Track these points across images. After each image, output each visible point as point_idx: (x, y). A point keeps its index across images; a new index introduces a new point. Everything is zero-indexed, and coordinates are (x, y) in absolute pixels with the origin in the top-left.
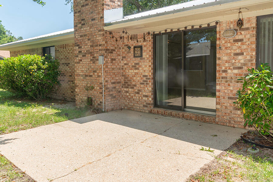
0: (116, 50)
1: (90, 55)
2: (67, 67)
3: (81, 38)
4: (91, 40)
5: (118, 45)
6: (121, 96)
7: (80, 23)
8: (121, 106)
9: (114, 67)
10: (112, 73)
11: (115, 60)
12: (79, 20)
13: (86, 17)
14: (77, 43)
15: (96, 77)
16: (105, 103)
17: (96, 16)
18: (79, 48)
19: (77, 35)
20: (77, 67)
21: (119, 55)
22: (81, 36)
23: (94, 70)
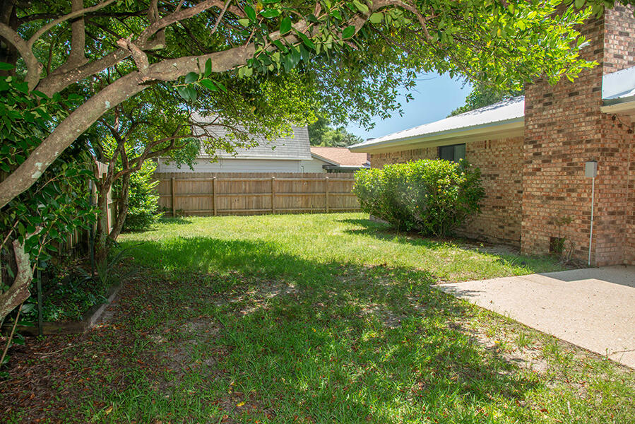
0: (621, 150)
1: (560, 160)
2: (492, 181)
3: (541, 129)
4: (567, 131)
5: (624, 141)
6: (623, 240)
7: (540, 102)
8: (622, 259)
9: (615, 182)
10: (611, 194)
11: (616, 168)
12: (537, 97)
13: (556, 90)
14: (531, 137)
15: (575, 200)
16: (593, 251)
17: (580, 88)
18: (535, 147)
19: (532, 123)
20: (529, 182)
21: (626, 160)
22: (540, 126)
23: (570, 187)
